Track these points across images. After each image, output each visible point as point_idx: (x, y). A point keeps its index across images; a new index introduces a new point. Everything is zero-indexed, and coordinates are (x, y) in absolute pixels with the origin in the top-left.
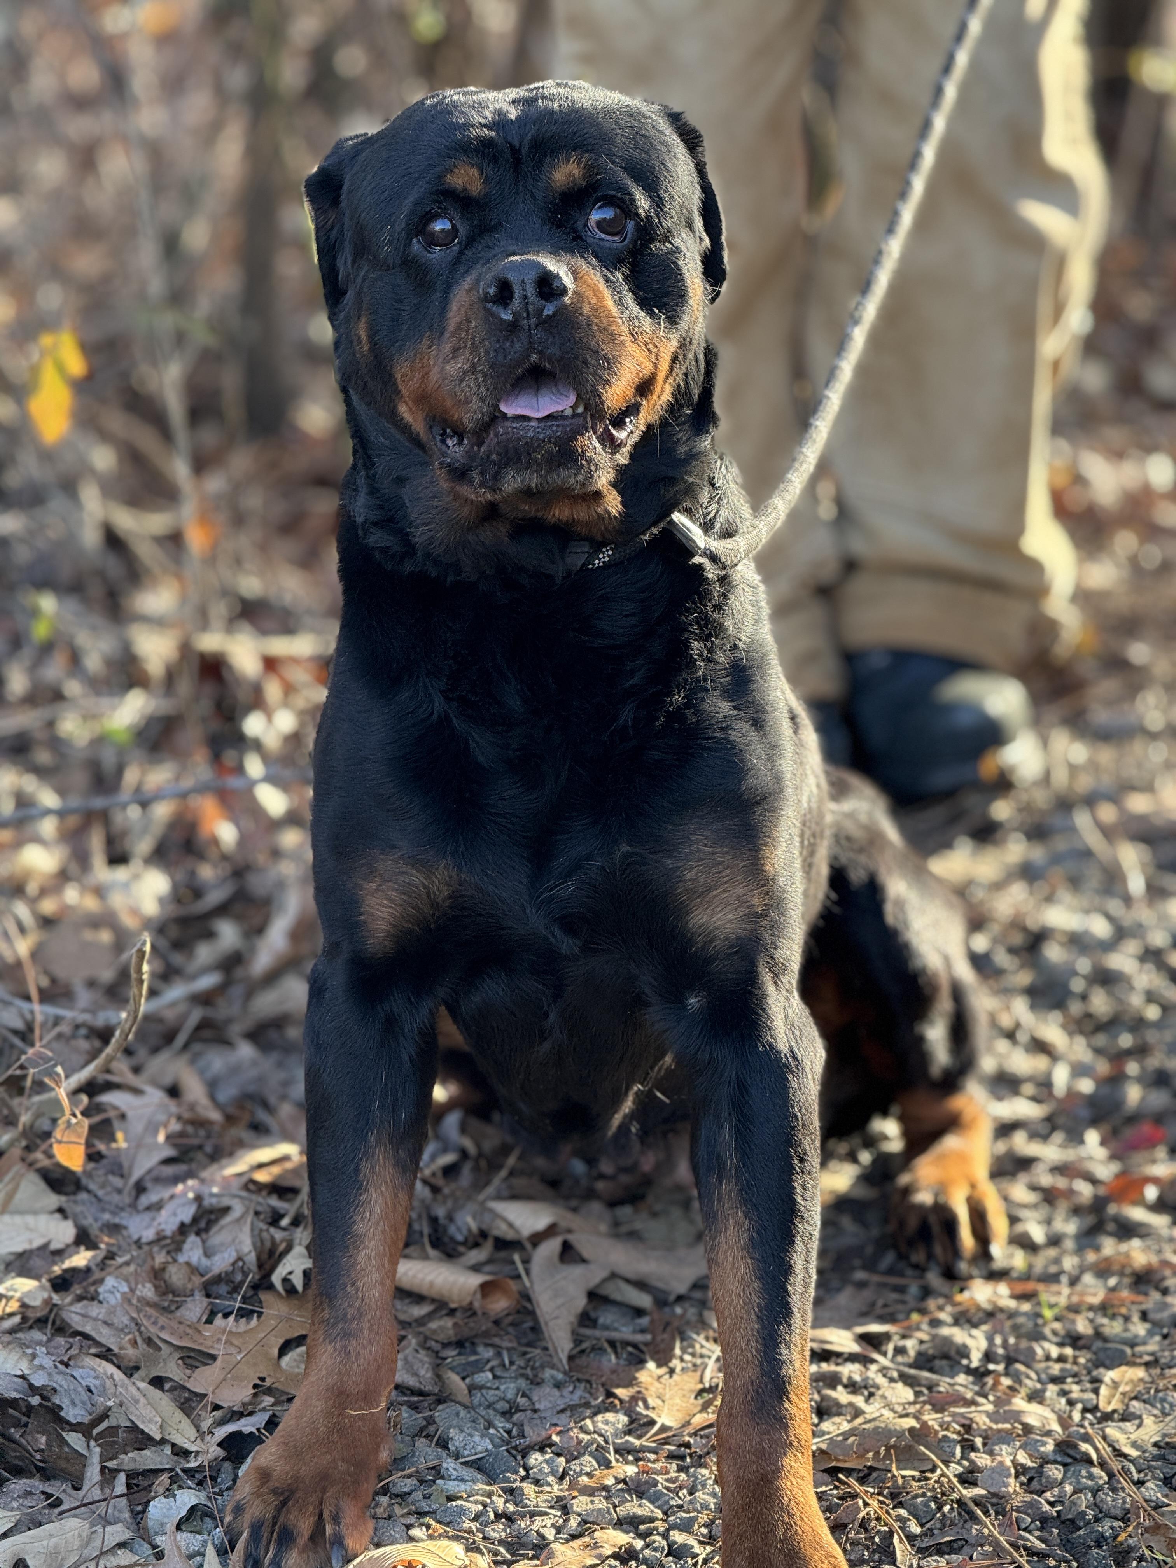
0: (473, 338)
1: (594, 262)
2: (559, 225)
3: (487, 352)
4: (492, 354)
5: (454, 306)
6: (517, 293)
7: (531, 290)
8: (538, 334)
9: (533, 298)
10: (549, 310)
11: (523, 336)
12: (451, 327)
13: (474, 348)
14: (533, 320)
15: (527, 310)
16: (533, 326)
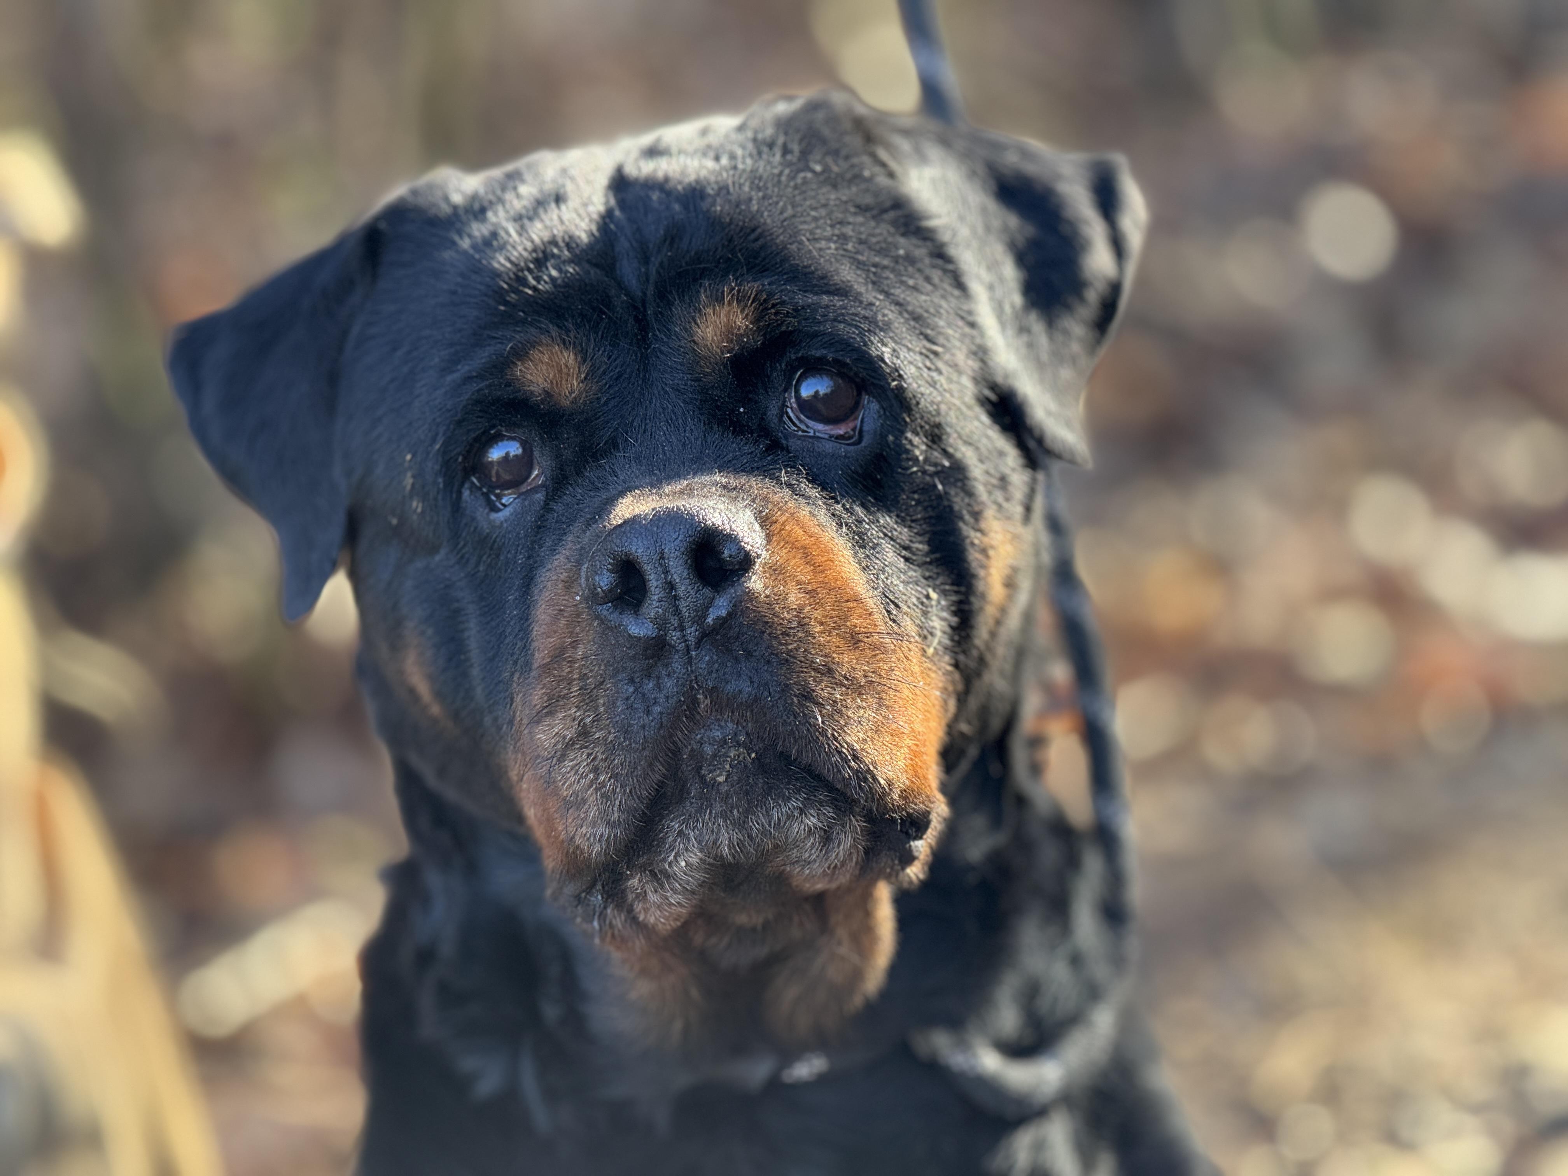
0: (583, 677)
1: (814, 492)
2: (738, 428)
3: (612, 705)
4: (620, 706)
5: (542, 614)
6: (654, 581)
7: (679, 571)
8: (704, 659)
9: (685, 586)
10: (720, 608)
11: (677, 664)
12: (540, 654)
13: (588, 699)
14: (692, 632)
15: (677, 612)
16: (692, 640)
